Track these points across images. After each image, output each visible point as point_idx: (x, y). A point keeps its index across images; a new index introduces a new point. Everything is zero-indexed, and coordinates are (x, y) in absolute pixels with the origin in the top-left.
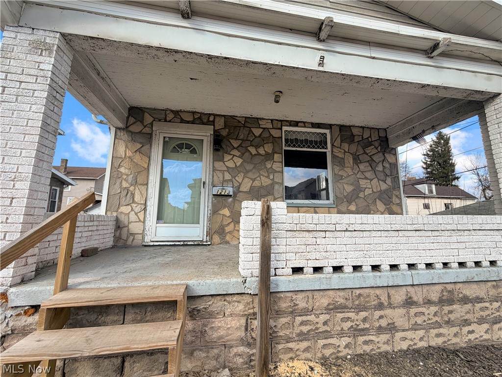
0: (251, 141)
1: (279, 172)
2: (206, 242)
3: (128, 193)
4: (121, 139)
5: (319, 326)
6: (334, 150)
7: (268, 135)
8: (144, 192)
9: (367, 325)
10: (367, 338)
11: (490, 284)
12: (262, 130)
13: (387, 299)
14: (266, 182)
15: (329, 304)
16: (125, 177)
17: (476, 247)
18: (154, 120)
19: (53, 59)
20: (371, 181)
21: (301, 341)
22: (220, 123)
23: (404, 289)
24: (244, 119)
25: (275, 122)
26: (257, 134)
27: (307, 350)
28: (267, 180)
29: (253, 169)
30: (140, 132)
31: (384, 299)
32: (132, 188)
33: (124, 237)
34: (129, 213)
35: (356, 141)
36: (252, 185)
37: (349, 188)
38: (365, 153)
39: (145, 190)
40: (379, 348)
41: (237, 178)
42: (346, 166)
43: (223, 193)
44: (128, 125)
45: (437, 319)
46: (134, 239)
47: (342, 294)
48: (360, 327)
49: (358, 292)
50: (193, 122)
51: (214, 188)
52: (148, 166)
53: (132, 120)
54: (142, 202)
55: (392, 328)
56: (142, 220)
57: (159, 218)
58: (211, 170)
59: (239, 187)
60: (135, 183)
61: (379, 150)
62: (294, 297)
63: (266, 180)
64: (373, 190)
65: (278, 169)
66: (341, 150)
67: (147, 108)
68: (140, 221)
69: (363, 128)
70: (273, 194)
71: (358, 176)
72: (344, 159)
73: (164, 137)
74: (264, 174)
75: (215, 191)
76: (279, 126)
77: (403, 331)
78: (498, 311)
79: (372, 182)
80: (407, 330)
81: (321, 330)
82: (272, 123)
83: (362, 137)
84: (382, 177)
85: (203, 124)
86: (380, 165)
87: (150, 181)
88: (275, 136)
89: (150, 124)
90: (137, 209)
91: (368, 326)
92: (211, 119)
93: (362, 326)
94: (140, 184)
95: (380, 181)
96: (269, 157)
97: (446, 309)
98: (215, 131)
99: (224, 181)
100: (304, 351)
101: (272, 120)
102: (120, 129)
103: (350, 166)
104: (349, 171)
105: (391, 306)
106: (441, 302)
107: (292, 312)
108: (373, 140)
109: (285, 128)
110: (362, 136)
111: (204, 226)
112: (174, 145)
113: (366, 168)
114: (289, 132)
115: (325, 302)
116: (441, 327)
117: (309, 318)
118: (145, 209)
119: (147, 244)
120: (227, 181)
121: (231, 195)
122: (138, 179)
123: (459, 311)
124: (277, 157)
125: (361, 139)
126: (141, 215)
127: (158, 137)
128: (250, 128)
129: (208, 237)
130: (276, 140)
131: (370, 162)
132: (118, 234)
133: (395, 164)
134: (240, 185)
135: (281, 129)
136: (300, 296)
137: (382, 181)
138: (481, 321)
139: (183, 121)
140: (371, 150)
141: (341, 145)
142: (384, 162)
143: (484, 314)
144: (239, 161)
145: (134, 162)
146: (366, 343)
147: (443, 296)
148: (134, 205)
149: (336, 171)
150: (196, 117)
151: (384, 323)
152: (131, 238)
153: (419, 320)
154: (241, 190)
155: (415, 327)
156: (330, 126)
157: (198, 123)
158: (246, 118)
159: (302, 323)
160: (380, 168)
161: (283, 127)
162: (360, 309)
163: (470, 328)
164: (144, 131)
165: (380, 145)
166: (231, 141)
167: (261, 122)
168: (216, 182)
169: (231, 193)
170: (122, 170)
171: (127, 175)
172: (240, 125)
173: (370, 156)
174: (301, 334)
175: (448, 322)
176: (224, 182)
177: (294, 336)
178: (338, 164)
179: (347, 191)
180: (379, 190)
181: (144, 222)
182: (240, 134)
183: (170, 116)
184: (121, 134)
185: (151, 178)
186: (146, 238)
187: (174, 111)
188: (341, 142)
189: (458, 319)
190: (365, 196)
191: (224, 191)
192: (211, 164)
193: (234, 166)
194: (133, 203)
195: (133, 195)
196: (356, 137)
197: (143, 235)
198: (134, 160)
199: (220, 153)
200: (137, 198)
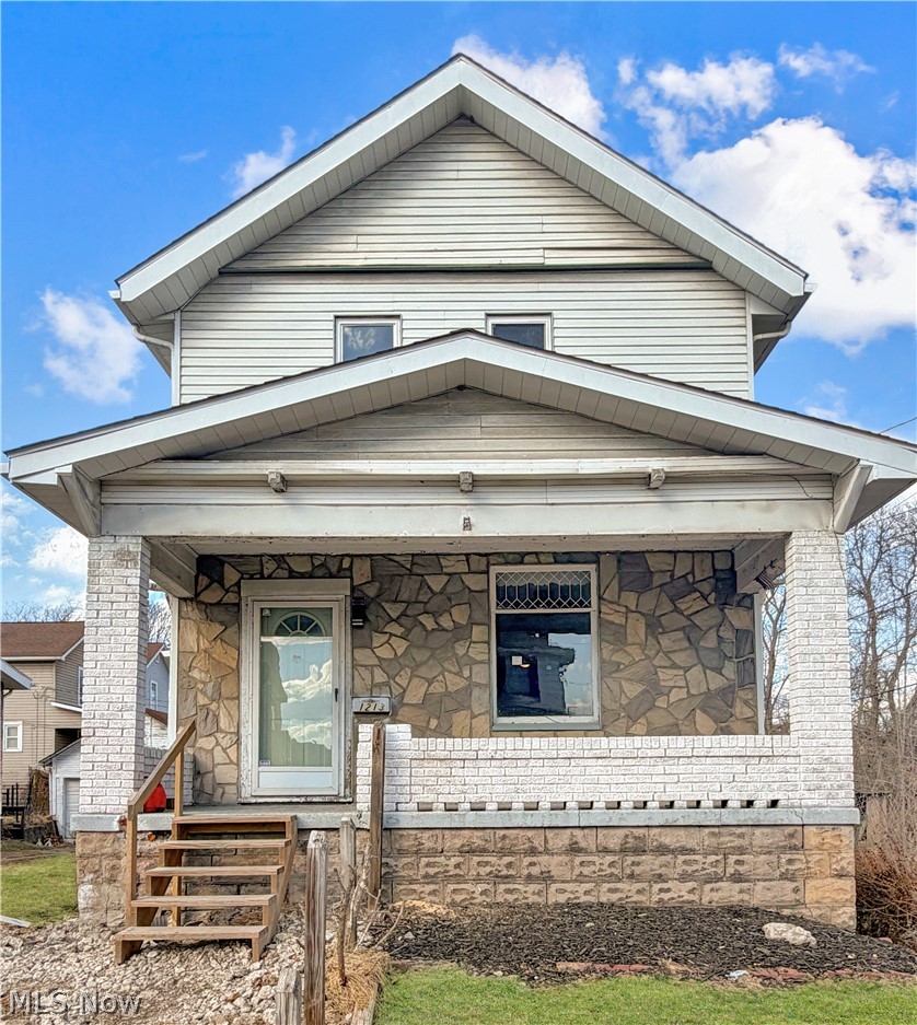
0: (426, 603)
1: (482, 662)
2: (345, 797)
3: (208, 714)
4: (189, 618)
5: (449, 868)
6: (603, 609)
7: (459, 587)
8: (234, 712)
9: (512, 872)
10: (511, 886)
11: (707, 830)
12: (446, 578)
13: (543, 843)
14: (455, 683)
15: (463, 846)
16: (200, 686)
17: (697, 780)
18: (242, 578)
19: (139, 571)
20: (686, 672)
21: (427, 883)
22: (362, 572)
23: (568, 831)
24: (410, 558)
25: (473, 559)
26: (437, 588)
27: (433, 893)
28: (457, 679)
29: (428, 659)
30: (219, 603)
31: (538, 843)
32: (214, 706)
33: (208, 789)
34: (213, 748)
35: (655, 584)
36: (427, 690)
37: (633, 690)
38: (676, 610)
39: (235, 708)
40: (527, 898)
41: (397, 679)
42: (630, 640)
43: (371, 710)
44: (199, 589)
45: (613, 870)
46: (223, 793)
47: (480, 833)
48: (502, 873)
49: (502, 832)
50: (311, 576)
51: (355, 700)
52: (238, 665)
53: (204, 580)
54: (232, 730)
55: (547, 878)
56: (235, 761)
57: (263, 757)
58: (349, 665)
59: (402, 695)
60: (218, 697)
61: (713, 602)
62: (419, 835)
63: (455, 680)
64: (688, 692)
65: (479, 658)
66: (618, 608)
67: (229, 556)
68: (231, 762)
69: (674, 553)
70: (469, 708)
71: (656, 662)
72: (625, 627)
73: (262, 609)
74: (450, 668)
75: (357, 705)
76: (483, 568)
77: (563, 882)
78: (715, 866)
79: (688, 675)
80: (568, 882)
81: (451, 873)
82: (468, 560)
83: (672, 576)
84: (714, 662)
85: (332, 576)
86: (712, 635)
87: (243, 692)
88: (473, 588)
89: (234, 585)
90: (225, 742)
91: (514, 873)
92: (346, 564)
93: (504, 872)
94: (227, 699)
95: (708, 671)
96: (460, 633)
97: (630, 859)
98: (353, 589)
99: (374, 685)
100: (430, 894)
101: (467, 555)
102: (185, 599)
103: (638, 641)
104: (635, 652)
105: (547, 851)
106: (624, 850)
107: (417, 852)
108: (698, 578)
109: (494, 570)
110: (672, 571)
111: (340, 770)
112: (280, 621)
113: (677, 643)
114: (506, 576)
115: (458, 843)
116: (620, 880)
117: (437, 859)
118: (238, 742)
119: (245, 801)
120: (380, 685)
121: (388, 713)
122: (223, 690)
123: (649, 863)
124: (478, 632)
125: (669, 580)
126: (232, 753)
127: (250, 609)
128: (422, 576)
129: (347, 790)
130: (474, 598)
131: (687, 630)
132: (198, 784)
133: (748, 631)
134: (404, 691)
135: (487, 572)
136: (427, 834)
137: (712, 669)
138: (684, 878)
139: (292, 575)
140: (691, 604)
141: (619, 597)
142: (722, 628)
143: (689, 869)
144: (401, 646)
145: (213, 658)
146: (509, 891)
147: (626, 843)
148: (220, 736)
149: (606, 656)
150: (317, 563)
151: (535, 871)
152: (220, 791)
153: (586, 870)
154: (405, 701)
155: (581, 878)
156: (595, 557)
157: (320, 575)
158: (413, 555)
159: (428, 865)
160: (710, 641)
161: (492, 568)
162: (502, 853)
163: (665, 886)
164: (225, 600)
165: (715, 589)
166: (386, 606)
167: (444, 562)
168: (358, 689)
169: (386, 709)
170: (196, 674)
171: (204, 683)
172: (404, 571)
173: (688, 617)
174: (426, 876)
175: (632, 876)
176: (373, 688)
177: (419, 877)
178: (612, 638)
179: (628, 694)
180: (704, 689)
181: (238, 765)
182: (403, 590)
183: (269, 567)
184: (188, 609)
185: (243, 686)
186: (243, 790)
187: (276, 555)
188: (621, 589)
189: (646, 872)
190: (669, 705)
191: (373, 705)
192: (349, 654)
193: (392, 657)
194: (217, 731)
195: (216, 717)
196: (656, 577)
197: (238, 785)
198: (214, 655)
199: (365, 632)
200: (223, 723)
